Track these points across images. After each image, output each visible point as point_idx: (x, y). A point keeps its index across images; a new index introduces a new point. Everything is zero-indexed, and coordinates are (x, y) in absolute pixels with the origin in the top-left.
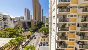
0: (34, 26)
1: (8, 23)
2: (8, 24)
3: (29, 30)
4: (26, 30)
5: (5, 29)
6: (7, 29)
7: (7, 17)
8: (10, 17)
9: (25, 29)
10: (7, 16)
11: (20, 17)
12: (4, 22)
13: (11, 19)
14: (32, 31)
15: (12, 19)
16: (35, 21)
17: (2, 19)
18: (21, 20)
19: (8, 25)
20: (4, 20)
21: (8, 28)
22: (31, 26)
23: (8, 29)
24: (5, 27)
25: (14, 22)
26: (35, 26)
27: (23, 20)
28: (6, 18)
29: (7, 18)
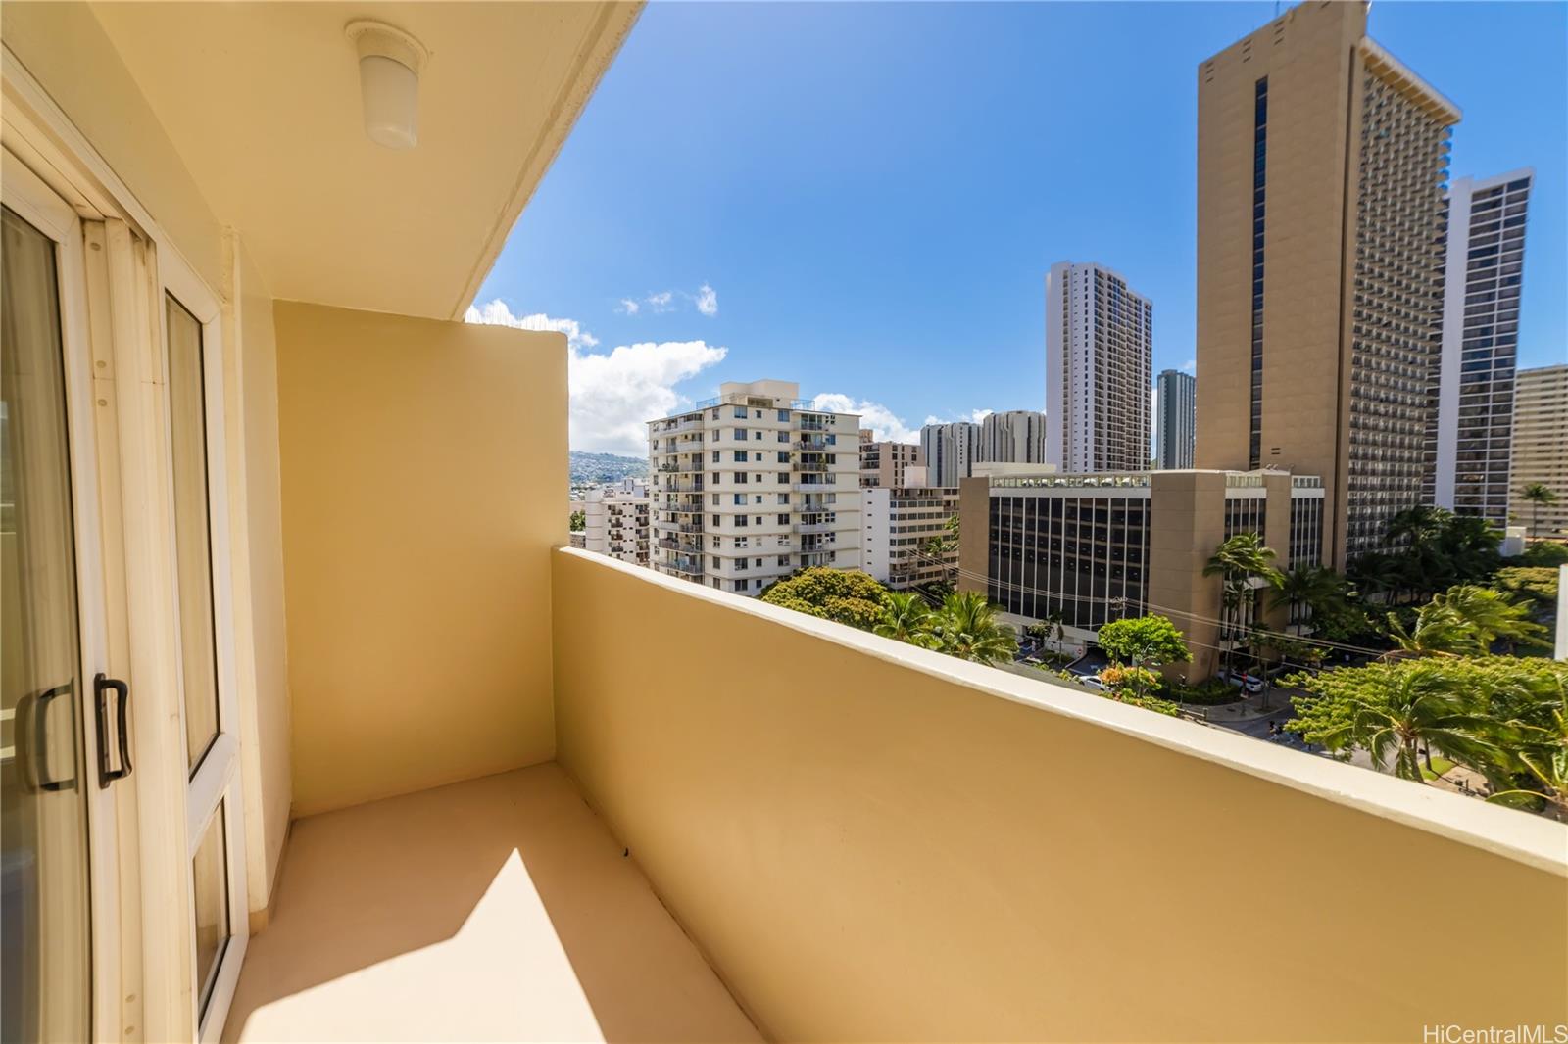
0: (1200, 589)
1: (832, 508)
2: (831, 527)
3: (1097, 657)
4: (1052, 641)
5: (806, 579)
6: (819, 580)
7: (832, 440)
8: (867, 435)
9: (1036, 624)
10: (832, 429)
11: (979, 418)
12: (808, 497)
13: (871, 456)
14: (1151, 675)
15: (885, 458)
16: (1246, 486)
17: (795, 468)
18: (980, 470)
19: (832, 536)
20: (805, 479)
21: (826, 571)
22: (1133, 574)
23: (830, 590)
24: (804, 560)
25: (903, 496)
26: (1229, 602)
27: (1019, 468)
28: (822, 446)
29: (830, 449)
